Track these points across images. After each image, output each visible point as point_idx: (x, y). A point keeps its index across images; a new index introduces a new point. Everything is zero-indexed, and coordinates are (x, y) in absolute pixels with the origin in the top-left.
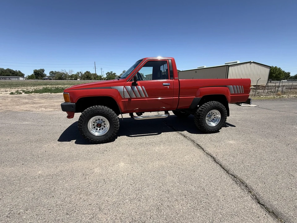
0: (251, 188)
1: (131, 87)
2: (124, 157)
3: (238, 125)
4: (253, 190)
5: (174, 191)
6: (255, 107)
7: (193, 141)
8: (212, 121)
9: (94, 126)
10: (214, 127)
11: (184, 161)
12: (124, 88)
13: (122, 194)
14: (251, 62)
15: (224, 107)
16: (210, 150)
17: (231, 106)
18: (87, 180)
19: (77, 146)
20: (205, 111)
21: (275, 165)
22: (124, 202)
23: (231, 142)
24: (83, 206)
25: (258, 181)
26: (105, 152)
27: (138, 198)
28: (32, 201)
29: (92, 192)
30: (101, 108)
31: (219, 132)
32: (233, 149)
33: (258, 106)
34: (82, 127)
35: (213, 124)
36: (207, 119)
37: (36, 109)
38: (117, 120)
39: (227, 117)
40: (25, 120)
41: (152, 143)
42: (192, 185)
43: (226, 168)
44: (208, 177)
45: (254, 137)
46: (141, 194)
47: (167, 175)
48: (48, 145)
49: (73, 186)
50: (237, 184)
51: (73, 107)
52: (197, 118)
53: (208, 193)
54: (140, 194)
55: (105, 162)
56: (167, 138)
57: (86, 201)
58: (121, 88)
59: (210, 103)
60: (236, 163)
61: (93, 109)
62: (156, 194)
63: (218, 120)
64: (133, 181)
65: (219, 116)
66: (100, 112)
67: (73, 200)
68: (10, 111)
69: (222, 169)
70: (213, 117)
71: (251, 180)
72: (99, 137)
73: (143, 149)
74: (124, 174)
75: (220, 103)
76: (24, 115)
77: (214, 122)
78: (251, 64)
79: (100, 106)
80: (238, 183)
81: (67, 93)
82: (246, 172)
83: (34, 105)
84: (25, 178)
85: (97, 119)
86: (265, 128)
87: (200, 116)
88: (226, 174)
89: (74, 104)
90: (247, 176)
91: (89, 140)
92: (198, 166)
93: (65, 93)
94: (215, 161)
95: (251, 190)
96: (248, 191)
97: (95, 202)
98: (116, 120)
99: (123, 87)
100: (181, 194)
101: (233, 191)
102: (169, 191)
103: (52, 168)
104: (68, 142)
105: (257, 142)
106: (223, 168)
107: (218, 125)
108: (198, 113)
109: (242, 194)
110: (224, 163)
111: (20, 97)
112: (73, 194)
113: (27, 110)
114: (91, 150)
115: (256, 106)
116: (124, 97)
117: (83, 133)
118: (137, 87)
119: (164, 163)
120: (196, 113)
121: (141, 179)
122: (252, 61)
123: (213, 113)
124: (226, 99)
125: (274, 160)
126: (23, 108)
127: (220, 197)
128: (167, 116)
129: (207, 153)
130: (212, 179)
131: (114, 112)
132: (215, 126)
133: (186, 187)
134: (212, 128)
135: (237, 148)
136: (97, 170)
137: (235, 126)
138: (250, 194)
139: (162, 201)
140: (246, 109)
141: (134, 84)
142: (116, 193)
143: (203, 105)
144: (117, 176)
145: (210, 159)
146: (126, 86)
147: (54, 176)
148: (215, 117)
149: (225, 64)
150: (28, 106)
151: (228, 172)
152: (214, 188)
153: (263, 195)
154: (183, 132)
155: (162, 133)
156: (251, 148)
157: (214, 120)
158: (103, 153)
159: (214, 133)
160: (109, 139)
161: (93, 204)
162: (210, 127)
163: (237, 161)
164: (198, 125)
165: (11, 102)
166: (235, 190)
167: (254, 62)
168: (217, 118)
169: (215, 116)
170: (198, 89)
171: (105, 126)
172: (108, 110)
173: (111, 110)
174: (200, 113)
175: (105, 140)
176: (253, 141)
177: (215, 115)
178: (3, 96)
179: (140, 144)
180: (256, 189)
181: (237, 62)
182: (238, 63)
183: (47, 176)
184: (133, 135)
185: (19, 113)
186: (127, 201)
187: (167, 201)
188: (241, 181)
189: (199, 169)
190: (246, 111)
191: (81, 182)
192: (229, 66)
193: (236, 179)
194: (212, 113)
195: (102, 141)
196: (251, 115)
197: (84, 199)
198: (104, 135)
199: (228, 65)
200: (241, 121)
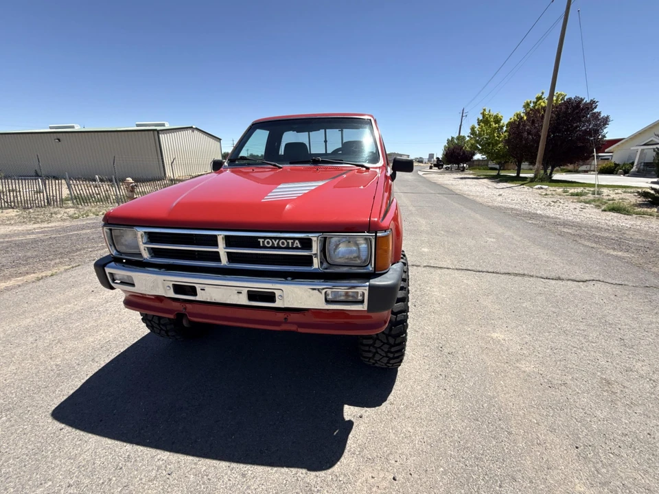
14: (192, 127)
78: (193, 131)
122: (194, 127)
167: (197, 129)
182: (167, 126)
199: (157, 130)
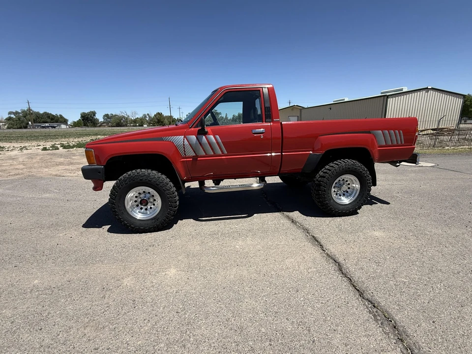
0: (405, 332)
1: (197, 138)
2: (180, 258)
3: (394, 201)
4: (408, 336)
5: (252, 330)
6: (432, 168)
7: (306, 231)
8: (344, 195)
9: (137, 203)
10: (347, 206)
11: (282, 269)
12: (184, 139)
13: (157, 331)
14: (427, 88)
15: (366, 169)
16: (333, 248)
17: (380, 168)
18: (106, 300)
19: (109, 236)
20: (330, 177)
21: (459, 283)
22: (156, 348)
23: (377, 234)
24: (84, 350)
25: (421, 317)
26: (151, 249)
27: (182, 342)
28: (5, 335)
29: (107, 324)
30: (146, 174)
31: (358, 213)
32: (379, 247)
33: (438, 165)
34: (115, 205)
35: (345, 201)
36: (334, 191)
37: (70, 173)
38: (173, 194)
39: (372, 188)
40: (46, 191)
41: (234, 232)
42: (288, 320)
43: (360, 285)
44: (322, 303)
45: (422, 224)
46: (190, 333)
47: (246, 296)
48: (64, 234)
49: (80, 311)
50: (376, 320)
51: (100, 173)
52: (315, 189)
53: (315, 339)
54: (188, 332)
55: (146, 266)
56: (261, 225)
57: (92, 341)
58: (179, 139)
59: (339, 164)
60: (380, 276)
61: (132, 175)
62: (217, 335)
63: (354, 192)
64: (183, 305)
65: (357, 186)
66: (144, 179)
67: (71, 337)
68: (33, 176)
69: (351, 288)
70: (345, 188)
71: (406, 313)
72: (145, 222)
73: (215, 243)
74: (171, 291)
75: (358, 163)
76: (50, 183)
77: (347, 197)
78: (427, 92)
79: (144, 170)
80: (379, 318)
81: (91, 150)
82: (398, 295)
83: (70, 167)
84: (11, 293)
85: (141, 192)
86: (446, 207)
87: (321, 185)
88: (358, 299)
89: (101, 168)
90: (398, 305)
91: (128, 227)
92: (306, 281)
93: (88, 149)
94: (340, 270)
95: (404, 336)
96: (396, 338)
97: (106, 345)
98: (171, 193)
99: (183, 137)
100: (264, 337)
101: (365, 336)
102: (241, 328)
103: (57, 275)
104: (97, 229)
105: (427, 235)
106: (354, 286)
107: (354, 201)
108: (317, 180)
109: (384, 344)
110: (357, 275)
111: (54, 154)
112: (74, 325)
113: (56, 175)
114: (129, 243)
115: (433, 165)
116: (185, 154)
117: (116, 215)
118: (206, 137)
119: (245, 273)
120: (314, 181)
121: (198, 303)
122: (429, 87)
123: (346, 180)
124: (371, 156)
125: (458, 273)
126: (53, 171)
127: (338, 347)
128: (262, 187)
129: (328, 255)
130: (329, 308)
131: (168, 180)
132: (348, 203)
133: (276, 322)
134: (344, 207)
135: (387, 246)
136: (128, 282)
137: (388, 203)
138: (400, 346)
139: (225, 350)
140: (415, 172)
141: (202, 132)
142: (147, 328)
143: (327, 167)
144: (157, 294)
145: (332, 267)
146: (187, 136)
147: (56, 290)
148: (349, 188)
149: (382, 93)
150: (60, 169)
151: (361, 294)
152: (329, 328)
153: (428, 349)
154: (291, 214)
155: (255, 215)
156: (415, 246)
157: (347, 192)
158: (146, 249)
159: (348, 216)
160: (162, 225)
161: (101, 348)
162: (339, 206)
163: (383, 273)
164: (319, 202)
165: (38, 163)
166: (370, 334)
167: (433, 89)
168: (353, 189)
169: (349, 186)
170: (317, 137)
171: (155, 203)
172: (158, 177)
173: (164, 176)
174: (320, 181)
175: (154, 228)
176: (421, 232)
177: (349, 184)
178: (31, 154)
179: (213, 235)
180: (415, 335)
181: (402, 90)
182: (404, 90)
183: (46, 289)
184: (204, 219)
185: (44, 179)
186: (162, 345)
187: (233, 351)
188: (385, 316)
189: (308, 285)
190: (413, 175)
191: (94, 304)
192: (388, 97)
193: (375, 310)
194: (343, 180)
195: (150, 228)
196: (422, 183)
197: (89, 337)
198: (152, 219)
199: (386, 95)
200: (401, 193)
